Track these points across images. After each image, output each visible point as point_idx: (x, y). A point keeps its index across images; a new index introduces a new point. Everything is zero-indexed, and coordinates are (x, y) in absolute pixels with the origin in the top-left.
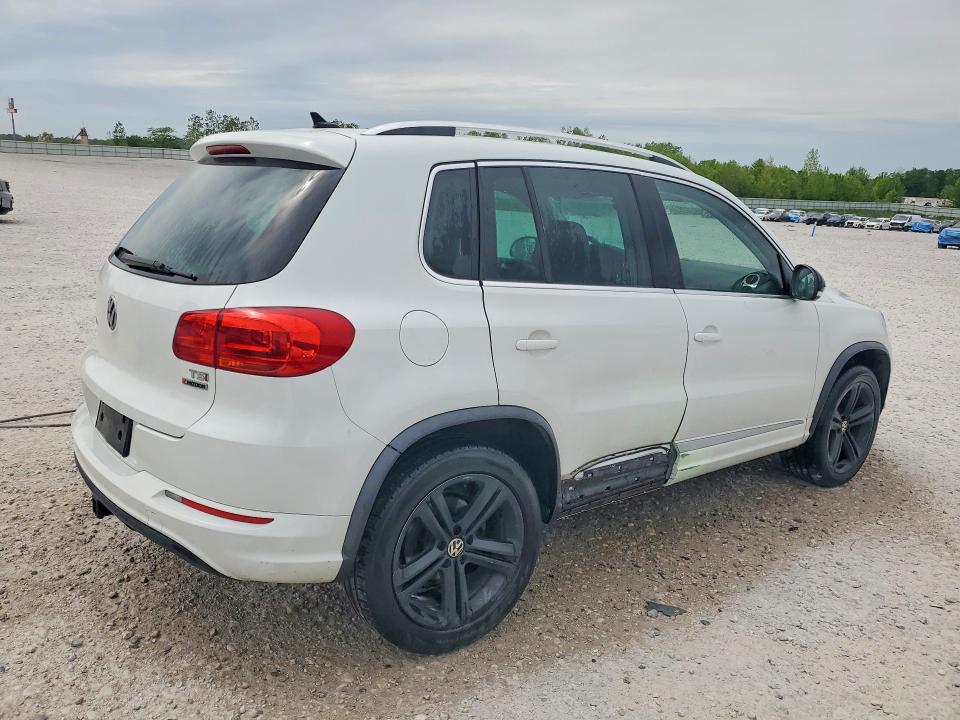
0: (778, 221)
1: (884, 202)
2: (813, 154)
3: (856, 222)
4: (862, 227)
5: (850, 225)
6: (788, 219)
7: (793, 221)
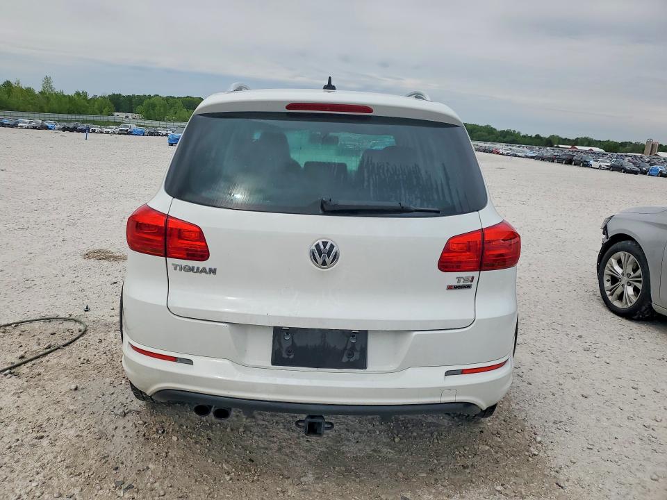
0: (39, 129)
1: (103, 115)
2: (47, 80)
3: (97, 129)
4: (102, 133)
5: (94, 131)
6: (47, 128)
7: (51, 129)
